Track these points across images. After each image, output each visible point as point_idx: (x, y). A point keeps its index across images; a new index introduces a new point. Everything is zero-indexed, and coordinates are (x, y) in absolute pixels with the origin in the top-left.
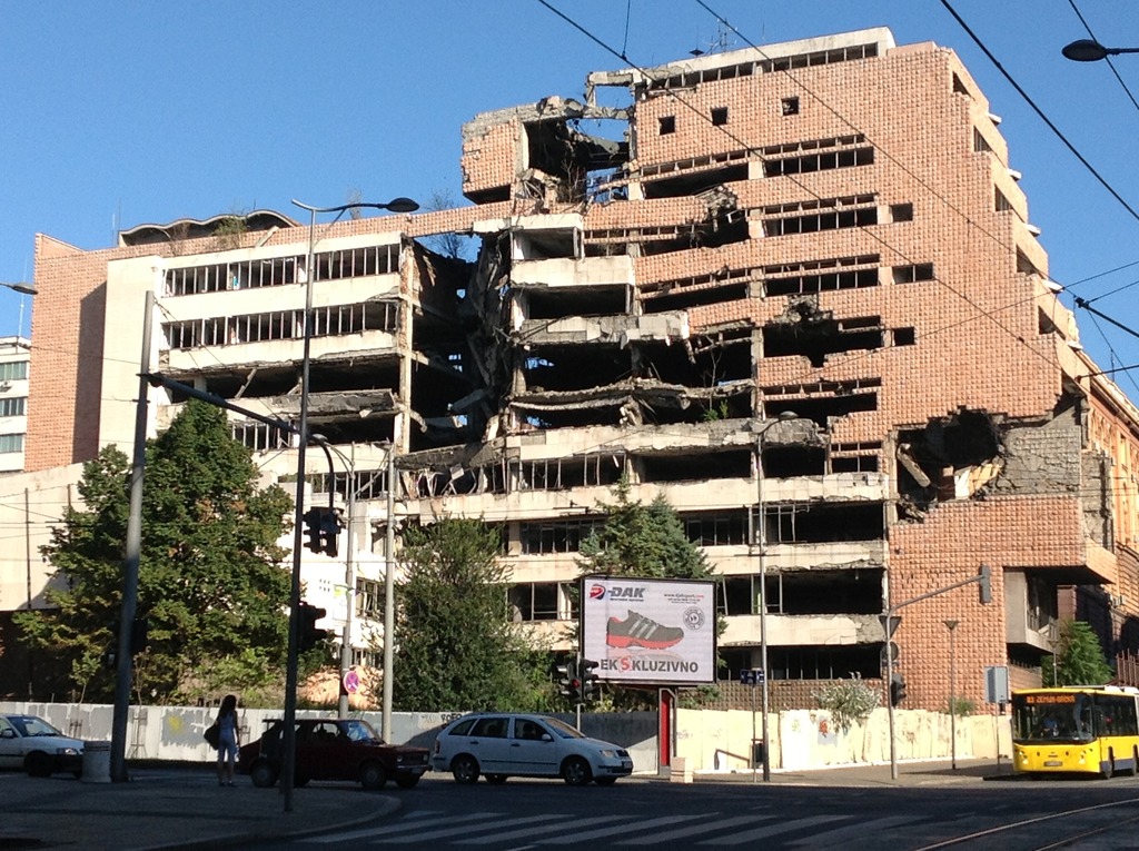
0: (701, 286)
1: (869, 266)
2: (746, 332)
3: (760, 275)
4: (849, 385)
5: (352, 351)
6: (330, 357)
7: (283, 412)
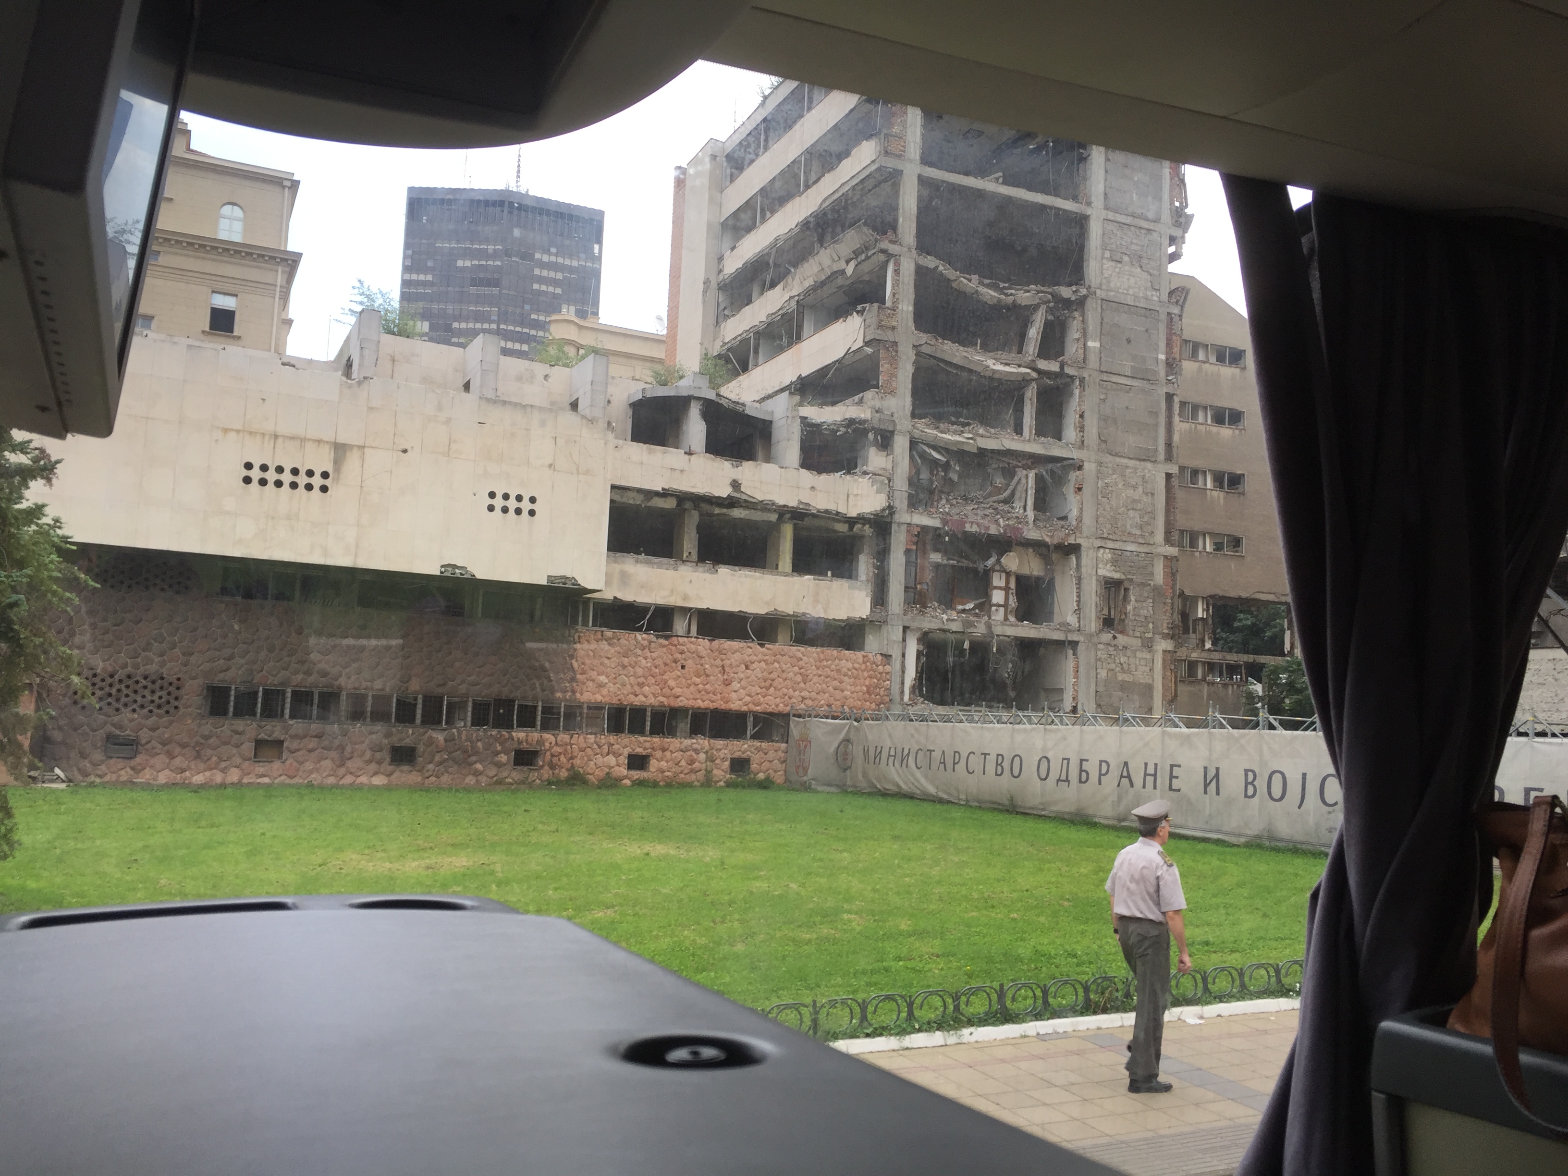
5: (843, 184)
6: (827, 203)
7: (791, 298)
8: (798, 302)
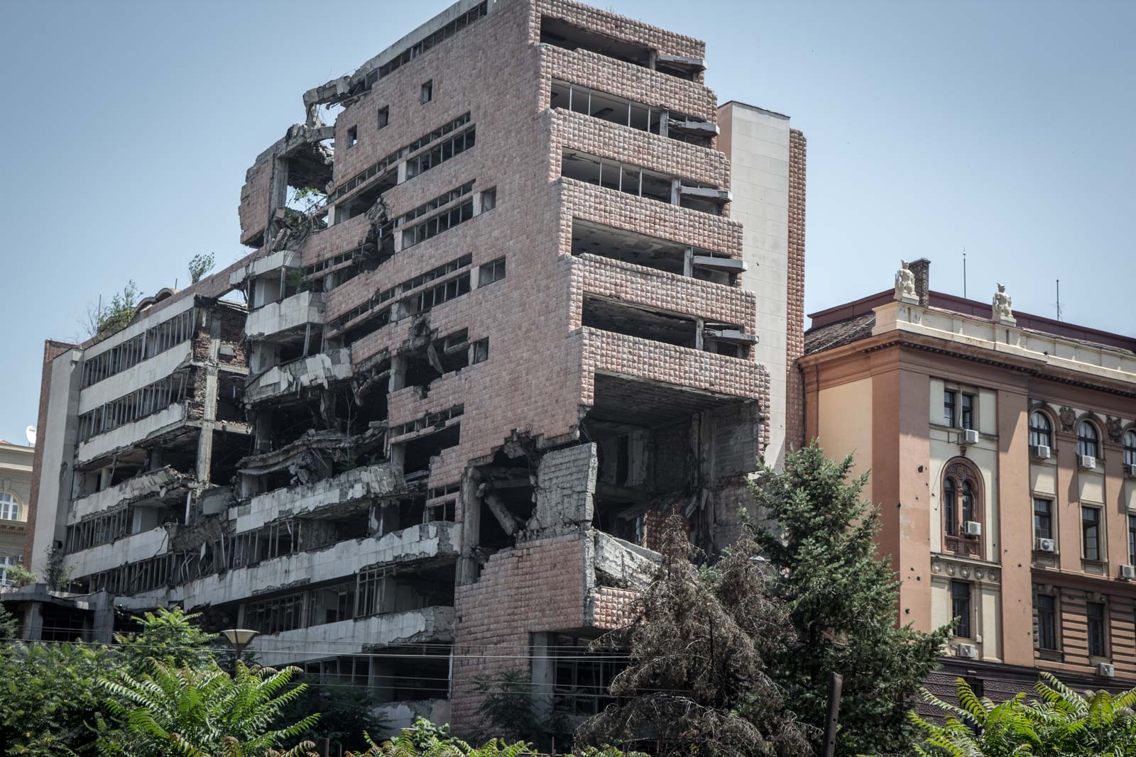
0: (364, 315)
1: (464, 269)
2: (386, 364)
3: (400, 295)
4: (445, 415)
5: (162, 428)
6: (152, 437)
7: (124, 499)
8: (129, 504)
